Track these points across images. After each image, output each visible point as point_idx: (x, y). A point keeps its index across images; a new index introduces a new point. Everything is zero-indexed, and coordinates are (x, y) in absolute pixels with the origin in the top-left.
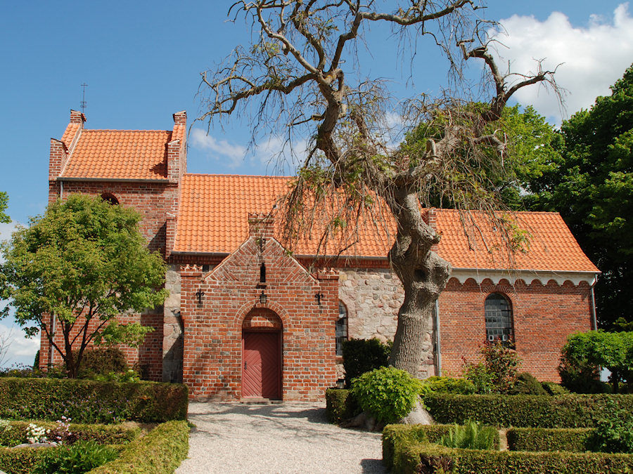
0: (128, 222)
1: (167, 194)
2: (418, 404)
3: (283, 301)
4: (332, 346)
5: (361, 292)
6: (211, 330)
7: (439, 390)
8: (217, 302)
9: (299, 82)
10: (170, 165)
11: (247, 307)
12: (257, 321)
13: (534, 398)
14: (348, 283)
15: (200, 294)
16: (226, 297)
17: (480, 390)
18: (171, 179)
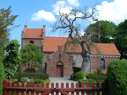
0: (38, 48)
1: (42, 41)
2: (85, 77)
3: (64, 60)
4: (72, 68)
5: (77, 58)
6: (51, 65)
7: (88, 75)
8: (52, 61)
9: (66, 27)
10: (43, 35)
11: (57, 61)
12: (59, 64)
13: (103, 76)
14: (75, 57)
15: (49, 59)
16: (54, 60)
17: (95, 75)
18: (43, 38)
